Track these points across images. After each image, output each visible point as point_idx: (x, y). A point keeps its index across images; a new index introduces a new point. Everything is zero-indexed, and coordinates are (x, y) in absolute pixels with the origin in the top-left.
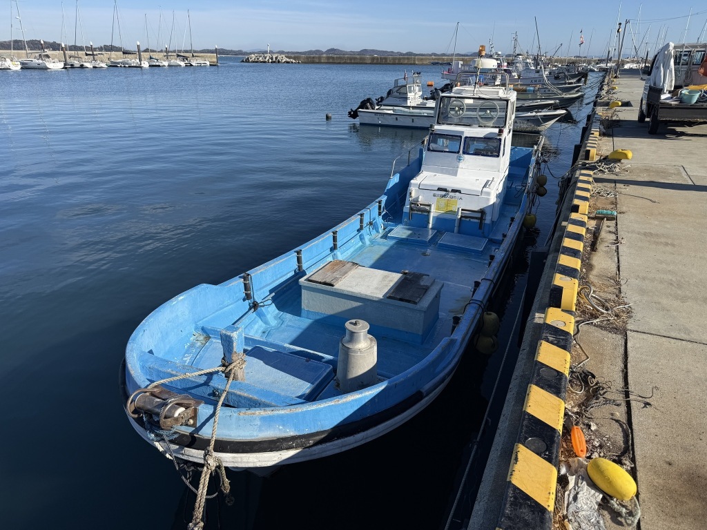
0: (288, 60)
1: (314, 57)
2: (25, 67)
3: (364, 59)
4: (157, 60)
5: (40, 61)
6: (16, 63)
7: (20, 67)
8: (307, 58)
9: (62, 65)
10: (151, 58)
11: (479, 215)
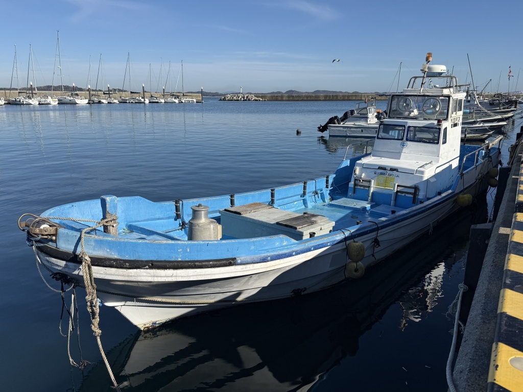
0: (256, 98)
1: (277, 96)
2: (61, 103)
3: (318, 97)
4: (156, 98)
5: (72, 98)
6: (55, 100)
7: (57, 102)
8: (272, 97)
9: (87, 101)
10: (152, 97)
11: (412, 191)
